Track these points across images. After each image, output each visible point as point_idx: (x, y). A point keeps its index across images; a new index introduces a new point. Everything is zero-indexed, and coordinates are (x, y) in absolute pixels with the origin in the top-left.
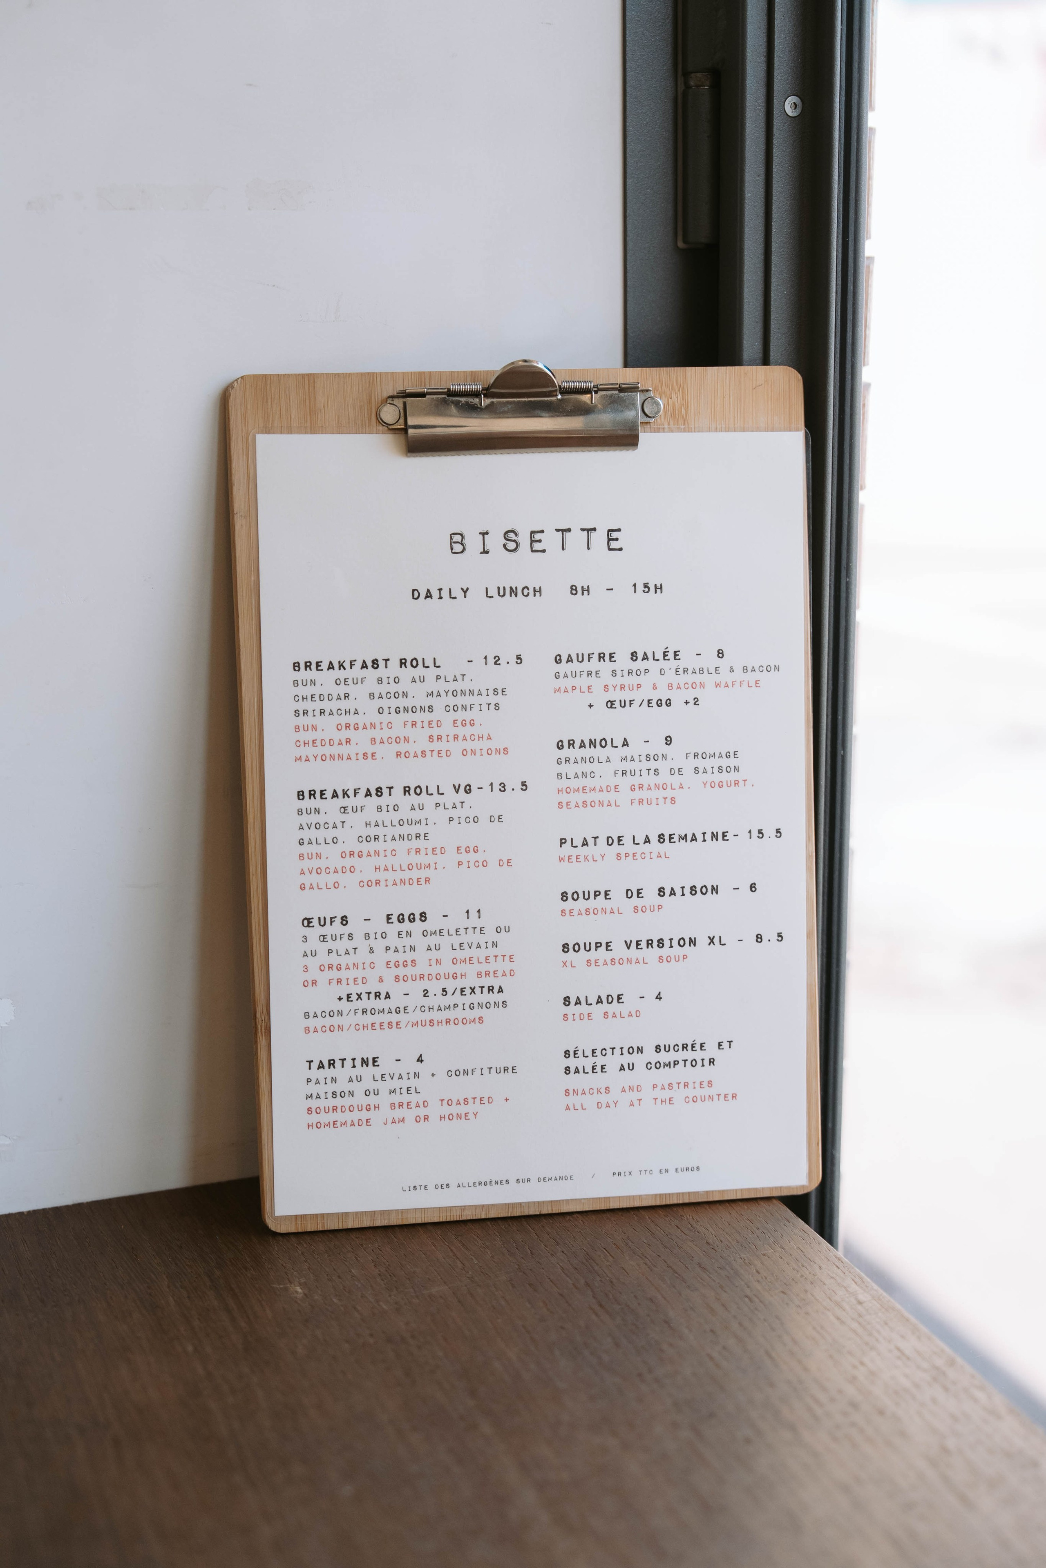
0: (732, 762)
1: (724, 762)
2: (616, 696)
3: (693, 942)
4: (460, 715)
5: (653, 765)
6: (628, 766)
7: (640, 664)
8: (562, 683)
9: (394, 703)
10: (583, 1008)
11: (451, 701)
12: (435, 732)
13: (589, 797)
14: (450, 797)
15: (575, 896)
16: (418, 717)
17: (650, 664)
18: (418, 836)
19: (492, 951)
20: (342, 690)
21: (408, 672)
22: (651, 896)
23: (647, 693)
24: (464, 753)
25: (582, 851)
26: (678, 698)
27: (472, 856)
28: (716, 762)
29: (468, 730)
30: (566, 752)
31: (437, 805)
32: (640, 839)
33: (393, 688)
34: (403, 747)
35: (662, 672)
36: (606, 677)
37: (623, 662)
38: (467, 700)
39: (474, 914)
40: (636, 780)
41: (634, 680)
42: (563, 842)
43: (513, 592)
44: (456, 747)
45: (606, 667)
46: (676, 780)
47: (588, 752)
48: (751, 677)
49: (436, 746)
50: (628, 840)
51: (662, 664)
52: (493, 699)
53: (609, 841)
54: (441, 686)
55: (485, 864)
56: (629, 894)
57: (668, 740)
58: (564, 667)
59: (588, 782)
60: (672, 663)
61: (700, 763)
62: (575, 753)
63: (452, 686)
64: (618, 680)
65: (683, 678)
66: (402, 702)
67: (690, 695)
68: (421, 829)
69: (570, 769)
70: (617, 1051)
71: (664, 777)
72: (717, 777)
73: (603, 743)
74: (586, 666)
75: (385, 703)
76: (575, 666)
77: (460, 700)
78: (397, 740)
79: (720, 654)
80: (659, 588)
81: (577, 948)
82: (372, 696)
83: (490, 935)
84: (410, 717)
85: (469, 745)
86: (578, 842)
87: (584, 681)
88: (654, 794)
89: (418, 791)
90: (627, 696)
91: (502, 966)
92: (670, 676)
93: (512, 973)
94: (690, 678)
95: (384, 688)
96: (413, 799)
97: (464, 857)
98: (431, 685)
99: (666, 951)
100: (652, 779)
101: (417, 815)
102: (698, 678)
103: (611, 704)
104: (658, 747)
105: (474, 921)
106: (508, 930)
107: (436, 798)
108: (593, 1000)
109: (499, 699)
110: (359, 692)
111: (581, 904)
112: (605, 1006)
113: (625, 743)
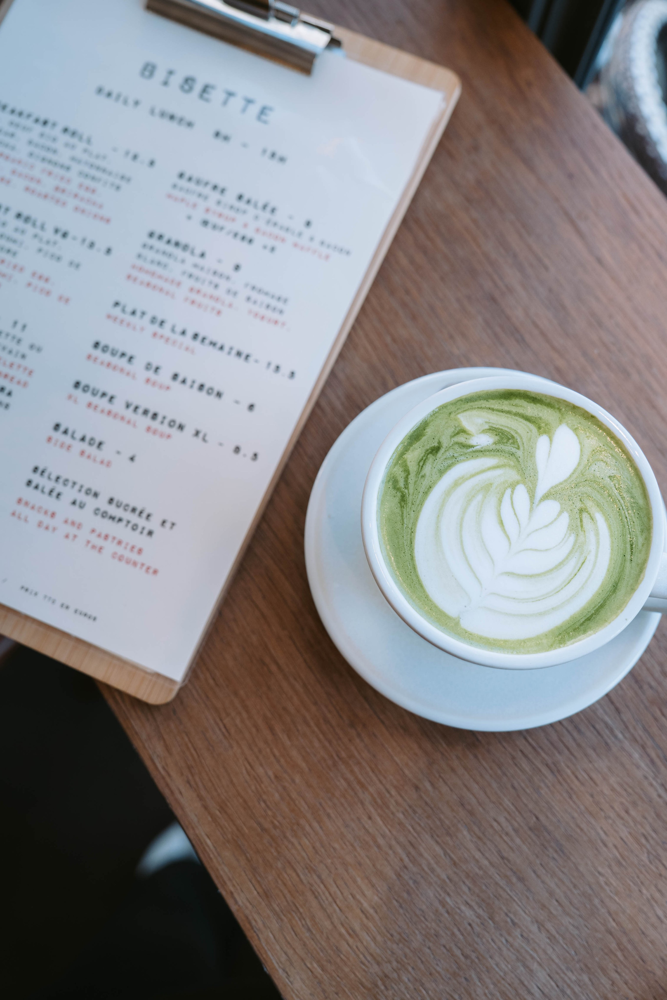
0: (280, 305)
1: (274, 303)
2: (213, 219)
3: (181, 427)
4: (88, 182)
5: (216, 280)
6: (196, 272)
7: (242, 205)
8: (176, 193)
9: (43, 153)
10: (67, 439)
11: (86, 169)
12: (63, 185)
13: (155, 281)
14: (49, 234)
15: (105, 349)
16: (57, 171)
17: (250, 208)
18: (9, 251)
19: (18, 360)
20: (11, 129)
21: (66, 138)
22: (165, 377)
23: (237, 227)
24: (76, 209)
25: (128, 318)
26: (259, 240)
27: (41, 284)
28: (267, 300)
29: (87, 195)
30: (154, 242)
31: (36, 236)
32: (179, 329)
33: (49, 143)
34: (33, 185)
35: (256, 218)
36: (211, 204)
37: (230, 198)
38: (98, 174)
39: (19, 326)
40: (197, 285)
41: (232, 214)
42: (117, 304)
43: (172, 117)
44: (72, 202)
45: (215, 196)
46: (229, 299)
47: (170, 249)
48: (324, 251)
49: (58, 195)
50: (168, 326)
51: (259, 212)
52: (118, 182)
53: (153, 320)
54: (85, 157)
55: (48, 293)
56: (148, 366)
57: (237, 268)
58: (183, 183)
59: (159, 270)
60: (267, 215)
61: (255, 295)
62: (161, 245)
63: (92, 160)
64: (220, 209)
65: (270, 229)
66: (49, 155)
67: (271, 243)
68: (13, 247)
69: (150, 255)
70: (77, 487)
71: (221, 293)
72: (263, 311)
73: (185, 247)
74: (200, 189)
75: (37, 151)
76: (192, 186)
77: (93, 172)
78: (32, 179)
79: (308, 224)
80: (282, 159)
81: (86, 389)
82: (30, 142)
83: (24, 348)
84: (50, 167)
85: (83, 205)
86: (129, 309)
87: (193, 199)
88: (206, 301)
89: (27, 219)
90: (220, 222)
91: (20, 375)
92: (261, 224)
93: (25, 384)
94: (276, 231)
95: (42, 141)
96: (20, 223)
97: (35, 281)
98: (78, 153)
99: (155, 424)
100: (210, 290)
101: (17, 236)
102: (282, 234)
103: (205, 223)
104: (227, 269)
105: (17, 331)
106: (39, 350)
107: (38, 231)
108: (78, 436)
109: (123, 184)
110: (22, 137)
111: (107, 357)
112: (84, 446)
113: (202, 255)
